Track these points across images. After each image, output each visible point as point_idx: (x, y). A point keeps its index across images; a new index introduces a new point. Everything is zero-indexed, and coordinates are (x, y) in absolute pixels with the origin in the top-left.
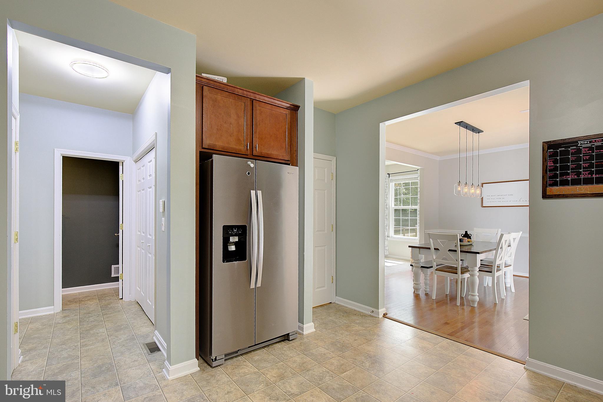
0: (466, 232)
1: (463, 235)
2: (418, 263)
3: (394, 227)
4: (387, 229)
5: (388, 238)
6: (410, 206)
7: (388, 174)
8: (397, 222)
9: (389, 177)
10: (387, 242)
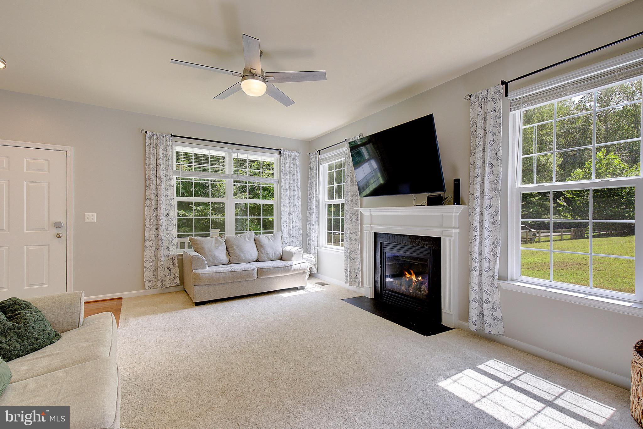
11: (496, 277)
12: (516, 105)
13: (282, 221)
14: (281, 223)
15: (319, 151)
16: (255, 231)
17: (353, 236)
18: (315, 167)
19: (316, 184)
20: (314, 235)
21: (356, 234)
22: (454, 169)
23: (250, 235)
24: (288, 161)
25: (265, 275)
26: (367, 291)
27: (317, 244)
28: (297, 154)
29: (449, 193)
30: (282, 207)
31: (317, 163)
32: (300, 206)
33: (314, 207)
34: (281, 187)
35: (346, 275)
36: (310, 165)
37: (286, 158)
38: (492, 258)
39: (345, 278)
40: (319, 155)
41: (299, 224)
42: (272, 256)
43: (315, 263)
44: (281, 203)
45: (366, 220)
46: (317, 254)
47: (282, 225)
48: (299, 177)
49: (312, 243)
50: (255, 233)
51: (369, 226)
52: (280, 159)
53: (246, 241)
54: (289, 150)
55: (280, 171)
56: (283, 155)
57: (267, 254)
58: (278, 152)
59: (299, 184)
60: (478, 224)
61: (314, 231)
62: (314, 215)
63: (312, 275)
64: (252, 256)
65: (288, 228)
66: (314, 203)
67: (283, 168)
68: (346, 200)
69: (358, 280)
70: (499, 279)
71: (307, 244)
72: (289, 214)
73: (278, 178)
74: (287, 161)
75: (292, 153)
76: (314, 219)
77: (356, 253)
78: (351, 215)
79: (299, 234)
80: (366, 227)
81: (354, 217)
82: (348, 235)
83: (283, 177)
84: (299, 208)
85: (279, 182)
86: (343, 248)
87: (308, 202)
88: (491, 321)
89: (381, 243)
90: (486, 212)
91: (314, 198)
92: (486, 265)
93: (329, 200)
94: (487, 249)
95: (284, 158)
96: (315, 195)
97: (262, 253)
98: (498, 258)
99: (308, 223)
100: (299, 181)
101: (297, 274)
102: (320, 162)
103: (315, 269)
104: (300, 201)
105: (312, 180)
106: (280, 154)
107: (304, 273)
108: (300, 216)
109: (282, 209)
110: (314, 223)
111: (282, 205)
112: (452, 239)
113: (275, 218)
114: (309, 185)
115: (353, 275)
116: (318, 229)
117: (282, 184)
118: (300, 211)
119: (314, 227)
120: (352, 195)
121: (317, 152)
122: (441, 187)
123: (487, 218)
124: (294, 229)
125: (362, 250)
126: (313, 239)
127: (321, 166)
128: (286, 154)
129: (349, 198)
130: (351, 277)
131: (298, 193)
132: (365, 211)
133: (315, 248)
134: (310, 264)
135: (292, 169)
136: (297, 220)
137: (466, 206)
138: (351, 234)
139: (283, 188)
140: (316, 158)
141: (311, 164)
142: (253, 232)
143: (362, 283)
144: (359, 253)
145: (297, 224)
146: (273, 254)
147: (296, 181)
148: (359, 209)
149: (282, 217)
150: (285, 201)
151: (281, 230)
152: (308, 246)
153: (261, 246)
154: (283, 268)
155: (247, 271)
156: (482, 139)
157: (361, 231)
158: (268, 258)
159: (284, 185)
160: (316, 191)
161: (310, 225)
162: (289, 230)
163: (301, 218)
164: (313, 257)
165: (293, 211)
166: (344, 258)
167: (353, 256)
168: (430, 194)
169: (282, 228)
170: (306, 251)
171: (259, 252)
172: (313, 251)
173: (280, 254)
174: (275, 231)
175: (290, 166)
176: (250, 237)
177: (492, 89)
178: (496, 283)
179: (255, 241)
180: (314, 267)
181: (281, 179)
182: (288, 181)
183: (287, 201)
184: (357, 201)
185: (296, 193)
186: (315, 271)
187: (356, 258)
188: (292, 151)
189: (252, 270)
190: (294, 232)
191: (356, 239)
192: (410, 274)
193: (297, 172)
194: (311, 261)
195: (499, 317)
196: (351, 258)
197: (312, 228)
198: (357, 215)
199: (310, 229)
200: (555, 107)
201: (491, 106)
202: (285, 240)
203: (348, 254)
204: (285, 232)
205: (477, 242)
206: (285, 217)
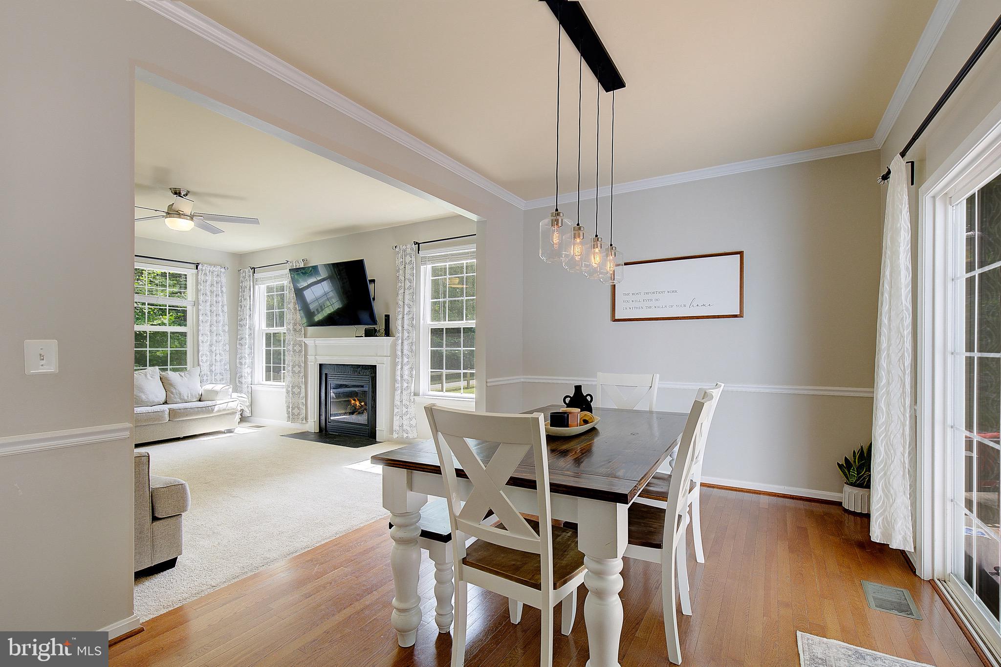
0: (578, 388)
1: (568, 400)
2: (407, 526)
3: (430, 370)
4: (414, 376)
5: (416, 398)
6: (465, 321)
7: (416, 243)
8: (436, 360)
9: (419, 250)
10: (412, 406)
11: (412, 394)
12: (424, 261)
13: (200, 354)
14: (198, 357)
15: (254, 268)
16: (160, 367)
17: (297, 369)
18: (248, 288)
19: (250, 309)
20: (246, 370)
21: (300, 366)
22: (387, 306)
23: (154, 372)
24: (209, 278)
25: (180, 417)
26: (312, 425)
27: (251, 381)
28: (223, 270)
29: (381, 326)
30: (200, 336)
31: (252, 283)
32: (227, 334)
33: (247, 336)
34: (198, 310)
35: (288, 413)
36: (241, 285)
37: (205, 274)
38: (410, 379)
39: (287, 415)
40: (254, 273)
41: (226, 357)
42: (188, 397)
43: (248, 404)
44: (198, 331)
45: (311, 351)
46: (251, 393)
47: (200, 359)
48: (225, 299)
49: (243, 380)
50: (159, 369)
51: (313, 357)
52: (197, 274)
53: (148, 379)
54: (211, 265)
55: (198, 291)
56: (202, 270)
57: (180, 394)
58: (194, 266)
59: (226, 307)
60: (400, 352)
61: (246, 366)
62: (247, 346)
63: (243, 419)
64: (157, 397)
65: (208, 363)
66: (247, 332)
67: (202, 287)
68: (288, 329)
69: (301, 417)
70: (414, 395)
71: (237, 382)
72: (211, 345)
73: (194, 299)
74: (207, 278)
75: (214, 269)
76: (247, 351)
77: (300, 387)
78: (294, 345)
79: (225, 370)
80: (310, 358)
81: (297, 348)
82: (290, 368)
83: (201, 298)
84: (225, 338)
85: (196, 303)
86: (284, 384)
87: (238, 330)
88: (408, 429)
89: (326, 374)
90: (406, 343)
91: (247, 326)
92: (405, 385)
93: (267, 328)
94: (406, 372)
95: (203, 274)
96: (248, 321)
97: (172, 393)
98: (414, 379)
99: (238, 356)
100: (225, 303)
101: (224, 414)
102: (255, 282)
103: (248, 412)
104: (226, 328)
105: (244, 303)
106: (197, 269)
107: (234, 413)
108: (227, 348)
109: (201, 338)
110: (247, 356)
111: (200, 333)
112: (384, 366)
113: (189, 349)
114: (239, 309)
115: (296, 411)
116: (253, 363)
117: (200, 307)
118: (227, 341)
119: (247, 361)
120: (295, 324)
121: (252, 269)
122: (374, 321)
123: (406, 347)
124: (218, 364)
125: (306, 384)
126: (246, 375)
127: (257, 287)
128: (205, 269)
129: (291, 327)
130: (293, 414)
131: (224, 318)
132: (309, 342)
133: (248, 387)
134: (242, 406)
135: (215, 289)
136: (223, 353)
137: (394, 338)
138: (293, 366)
139: (201, 313)
140: (250, 276)
141: (242, 283)
142: (157, 368)
143: (306, 419)
144: (303, 387)
145: (221, 358)
146: (188, 394)
147: (221, 304)
148: (303, 339)
149: (201, 348)
150: (204, 328)
151: (199, 365)
152: (238, 384)
153: (171, 385)
154: (204, 408)
155: (155, 413)
156: (403, 284)
157: (306, 362)
158: (181, 399)
159: (204, 308)
160: (250, 316)
161: (241, 358)
162: (211, 365)
163: (228, 349)
164: (246, 397)
165: (216, 341)
166: (285, 394)
167: (296, 390)
168: (367, 327)
169: (201, 363)
170: (235, 390)
171: (168, 392)
172: (245, 390)
173: (199, 394)
174: (189, 366)
175: (212, 285)
176: (153, 375)
177: (409, 246)
178: (412, 398)
179: (161, 379)
180: (246, 409)
181: (198, 301)
182: (208, 304)
183: (208, 328)
184: (300, 330)
185: (221, 318)
186: (247, 413)
187: (299, 393)
188: (215, 265)
189: (163, 411)
190: (218, 368)
191: (299, 372)
192: (354, 400)
193: (222, 292)
194: (244, 401)
195: (414, 425)
196: (293, 393)
197: (243, 361)
198: (301, 346)
199: (241, 363)
200: (448, 267)
201: (408, 259)
202: (205, 378)
203: (290, 389)
204: (205, 367)
205: (399, 367)
206: (204, 349)
